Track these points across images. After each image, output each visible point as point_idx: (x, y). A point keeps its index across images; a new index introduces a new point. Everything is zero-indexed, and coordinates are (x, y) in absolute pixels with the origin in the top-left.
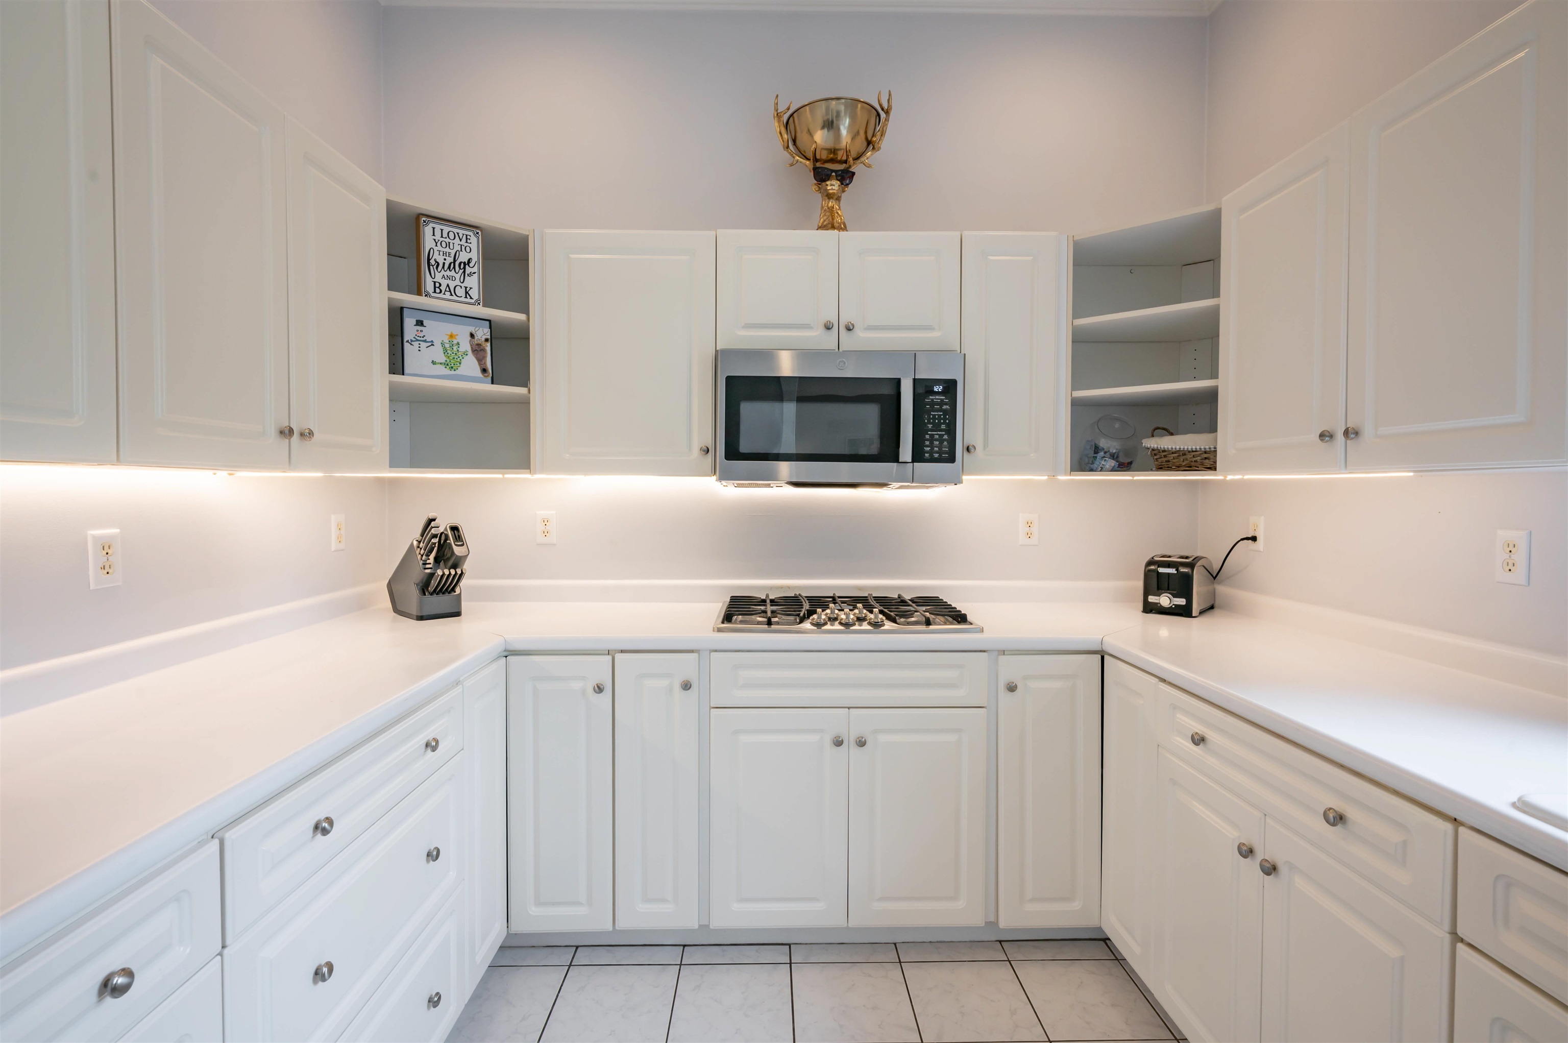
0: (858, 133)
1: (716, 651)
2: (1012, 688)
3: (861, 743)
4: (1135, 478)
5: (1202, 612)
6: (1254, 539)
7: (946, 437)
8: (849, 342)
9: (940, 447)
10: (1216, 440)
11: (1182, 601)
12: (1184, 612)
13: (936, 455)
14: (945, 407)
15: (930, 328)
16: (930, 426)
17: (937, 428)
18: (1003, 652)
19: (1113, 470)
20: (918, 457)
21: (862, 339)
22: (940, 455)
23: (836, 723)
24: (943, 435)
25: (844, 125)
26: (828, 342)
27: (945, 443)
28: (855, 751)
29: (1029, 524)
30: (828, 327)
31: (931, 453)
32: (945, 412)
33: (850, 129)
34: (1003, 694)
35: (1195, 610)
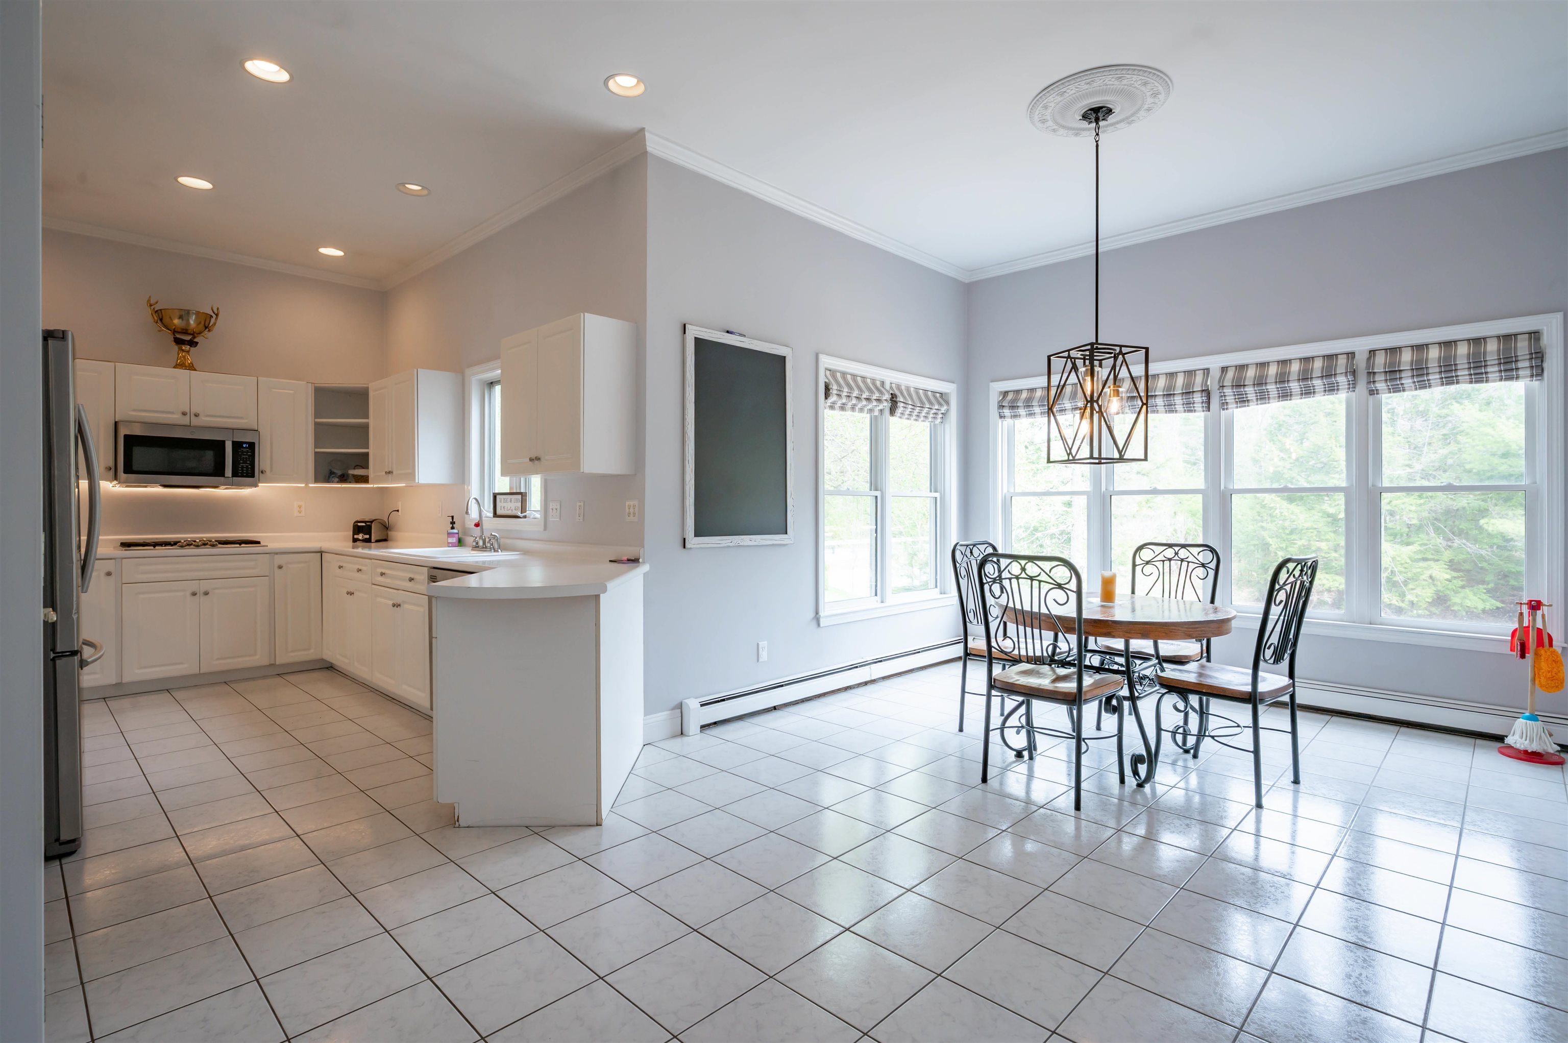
0: (200, 323)
1: (125, 558)
2: (280, 567)
3: (206, 593)
4: (343, 486)
5: (377, 541)
6: (398, 511)
7: (250, 467)
8: (195, 422)
9: (247, 471)
10: (368, 472)
11: (367, 536)
12: (368, 541)
13: (245, 474)
14: (249, 454)
15: (241, 418)
16: (241, 462)
17: (245, 462)
18: (277, 553)
19: (338, 482)
20: (235, 474)
21: (204, 420)
22: (247, 475)
23: (194, 587)
24: (248, 466)
25: (192, 319)
26: (185, 421)
27: (250, 469)
28: (203, 598)
29: (300, 507)
30: (184, 414)
31: (242, 473)
32: (249, 456)
33: (195, 321)
34: (277, 571)
35: (373, 540)
